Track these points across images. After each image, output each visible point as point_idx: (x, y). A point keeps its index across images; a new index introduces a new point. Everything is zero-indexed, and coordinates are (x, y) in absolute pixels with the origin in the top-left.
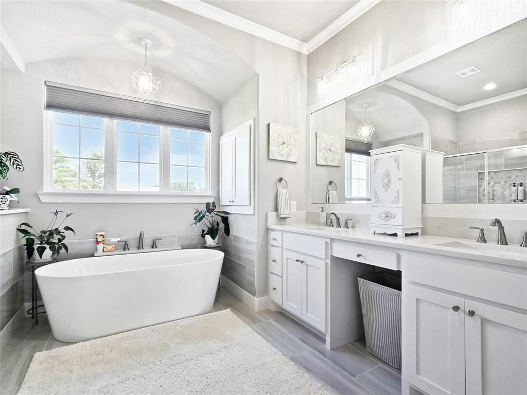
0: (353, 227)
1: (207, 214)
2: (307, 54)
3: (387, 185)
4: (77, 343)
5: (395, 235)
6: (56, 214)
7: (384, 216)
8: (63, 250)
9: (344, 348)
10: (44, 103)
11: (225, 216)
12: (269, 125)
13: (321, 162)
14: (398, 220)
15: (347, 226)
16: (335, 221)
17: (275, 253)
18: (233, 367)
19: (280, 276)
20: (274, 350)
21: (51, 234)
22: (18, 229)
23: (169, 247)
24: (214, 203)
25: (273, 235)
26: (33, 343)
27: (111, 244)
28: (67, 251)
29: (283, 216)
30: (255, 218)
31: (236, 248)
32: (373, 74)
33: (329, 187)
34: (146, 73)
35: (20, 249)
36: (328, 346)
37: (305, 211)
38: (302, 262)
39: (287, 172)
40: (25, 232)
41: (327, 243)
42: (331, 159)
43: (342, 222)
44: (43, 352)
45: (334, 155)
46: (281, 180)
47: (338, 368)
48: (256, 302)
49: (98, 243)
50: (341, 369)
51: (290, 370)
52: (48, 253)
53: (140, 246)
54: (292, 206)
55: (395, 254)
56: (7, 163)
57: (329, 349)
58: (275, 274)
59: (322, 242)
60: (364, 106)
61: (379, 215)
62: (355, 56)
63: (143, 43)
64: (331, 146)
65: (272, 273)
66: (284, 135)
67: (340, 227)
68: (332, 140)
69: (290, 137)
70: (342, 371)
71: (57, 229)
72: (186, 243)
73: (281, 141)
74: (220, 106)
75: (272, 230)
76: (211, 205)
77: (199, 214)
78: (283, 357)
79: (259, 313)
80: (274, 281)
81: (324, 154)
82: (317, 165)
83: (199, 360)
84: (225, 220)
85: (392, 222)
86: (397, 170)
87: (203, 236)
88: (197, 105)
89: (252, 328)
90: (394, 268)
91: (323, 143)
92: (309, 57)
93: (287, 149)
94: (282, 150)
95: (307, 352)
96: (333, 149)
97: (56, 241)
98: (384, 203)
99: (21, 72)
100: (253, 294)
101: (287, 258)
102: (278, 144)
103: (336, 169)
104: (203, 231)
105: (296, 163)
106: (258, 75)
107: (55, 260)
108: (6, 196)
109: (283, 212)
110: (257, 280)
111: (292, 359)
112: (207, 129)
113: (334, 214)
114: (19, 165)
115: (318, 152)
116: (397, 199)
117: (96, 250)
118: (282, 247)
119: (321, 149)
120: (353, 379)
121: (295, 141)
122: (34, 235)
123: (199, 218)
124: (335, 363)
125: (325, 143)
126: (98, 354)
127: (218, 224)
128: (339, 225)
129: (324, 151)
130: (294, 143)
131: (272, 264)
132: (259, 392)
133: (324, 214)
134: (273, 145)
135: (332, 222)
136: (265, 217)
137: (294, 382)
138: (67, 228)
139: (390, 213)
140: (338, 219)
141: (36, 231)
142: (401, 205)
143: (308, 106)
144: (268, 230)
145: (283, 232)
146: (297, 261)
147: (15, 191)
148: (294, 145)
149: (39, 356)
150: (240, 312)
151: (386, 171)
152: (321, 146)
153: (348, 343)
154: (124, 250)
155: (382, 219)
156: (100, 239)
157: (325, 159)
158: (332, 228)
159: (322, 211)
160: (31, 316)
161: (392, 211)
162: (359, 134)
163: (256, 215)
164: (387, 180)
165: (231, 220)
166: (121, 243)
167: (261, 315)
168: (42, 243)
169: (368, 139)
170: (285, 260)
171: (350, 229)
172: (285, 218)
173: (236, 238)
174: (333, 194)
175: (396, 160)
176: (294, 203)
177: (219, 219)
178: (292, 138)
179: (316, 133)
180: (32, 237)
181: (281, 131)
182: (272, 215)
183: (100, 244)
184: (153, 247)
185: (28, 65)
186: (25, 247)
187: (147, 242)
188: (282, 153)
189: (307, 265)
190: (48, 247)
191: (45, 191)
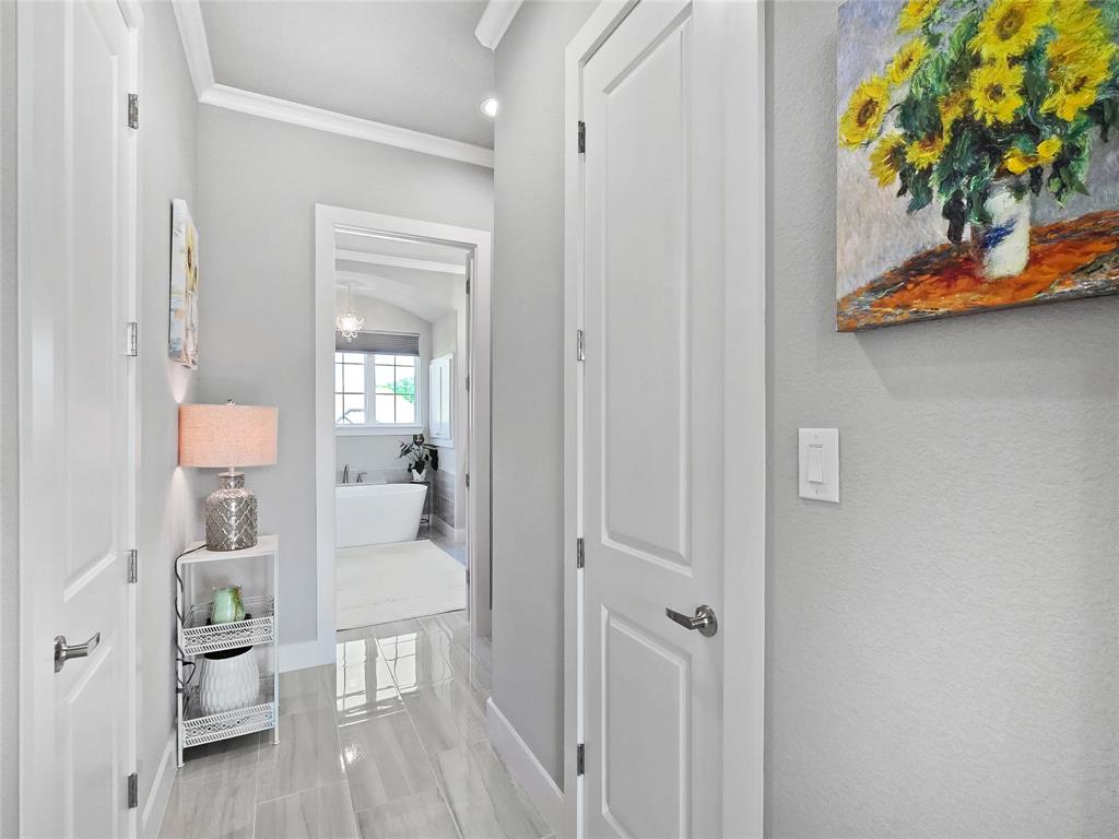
1: (414, 446)
11: (432, 448)
23: (377, 481)
24: (421, 435)
30: (455, 451)
31: (443, 482)
34: (350, 314)
48: (455, 534)
53: (345, 479)
72: (394, 478)
74: (429, 326)
76: (419, 437)
77: (404, 448)
79: (457, 543)
84: (434, 453)
87: (410, 470)
88: (404, 329)
100: (453, 526)
104: (410, 465)
110: (456, 513)
112: (416, 353)
123: (406, 451)
127: (427, 458)
163: (456, 448)
165: (441, 453)
177: (427, 452)
184: (358, 481)
187: (352, 476)
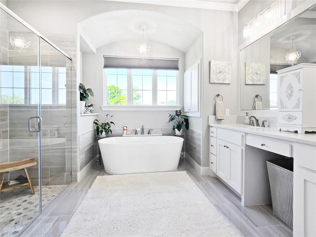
0: (269, 126)
1: (176, 116)
2: (238, 11)
3: (290, 95)
4: (112, 175)
5: (296, 132)
6: (107, 115)
7: (287, 117)
8: (110, 132)
9: (256, 208)
10: (103, 66)
11: (186, 118)
12: (210, 62)
13: (249, 82)
14: (299, 121)
15: (263, 125)
16: (255, 122)
17: (213, 141)
18: (179, 202)
19: (215, 155)
20: (206, 198)
21: (106, 125)
22: (94, 122)
23: (157, 134)
24: (180, 111)
25: (212, 129)
26: (98, 172)
27: (130, 131)
28: (111, 133)
29: (219, 118)
30: (201, 119)
31: (192, 137)
32: (285, 14)
33: (256, 99)
34: (143, 44)
35: (94, 131)
36: (243, 204)
37: (236, 116)
38: (227, 147)
39: (222, 90)
40: (96, 123)
41: (242, 136)
42: (257, 79)
43: (260, 123)
44: (100, 176)
45: (260, 77)
46: (218, 95)
47: (246, 218)
48: (202, 170)
49: (124, 130)
50: (248, 219)
51: (213, 211)
52: (104, 133)
53: (142, 133)
54: (226, 112)
55: (289, 145)
56: (88, 94)
57: (244, 205)
58: (213, 154)
59: (240, 135)
60: (292, 38)
61: (283, 117)
62: (270, 4)
63: (141, 28)
64: (257, 71)
65: (211, 153)
66: (220, 67)
67: (259, 126)
68: (258, 66)
69: (225, 68)
70: (249, 221)
71: (108, 122)
72: (166, 133)
73: (218, 71)
74: (184, 54)
75: (212, 127)
76: (178, 112)
77: (171, 117)
78: (209, 203)
79: (203, 176)
80: (212, 158)
81: (251, 77)
82: (245, 84)
83: (162, 194)
84: (187, 120)
85: (294, 122)
86: (298, 83)
87: (174, 129)
88: (170, 56)
89: (196, 184)
90: (288, 155)
91: (250, 69)
92: (240, 13)
93: (223, 75)
94: (220, 76)
95: (227, 204)
96: (259, 72)
97: (107, 128)
98: (288, 108)
99: (95, 53)
100: (200, 165)
101: (219, 145)
102: (216, 73)
103: (262, 87)
104: (174, 126)
105: (230, 84)
106: (203, 32)
107: (107, 137)
108: (89, 108)
109: (219, 116)
110: (202, 156)
111: (215, 206)
112: (177, 69)
113: (253, 117)
114: (92, 94)
115: (246, 76)
116: (297, 106)
117: (124, 133)
118: (217, 137)
119: (249, 74)
120: (256, 228)
121: (228, 70)
122: (99, 125)
123: (172, 119)
124: (245, 215)
125: (252, 69)
126: (119, 182)
127: (182, 123)
128: (258, 125)
129: (251, 75)
130: (228, 71)
131: (211, 147)
132: (189, 218)
133: (247, 117)
134: (213, 74)
135: (253, 123)
136: (207, 118)
137: (213, 218)
138: (112, 123)
139: (292, 115)
140: (257, 121)
141: (100, 123)
142: (301, 109)
143: (238, 46)
144: (209, 127)
145: (217, 128)
146: (225, 146)
147: (92, 105)
148: (228, 73)
149: (99, 177)
150: (192, 174)
151: (289, 85)
152: (249, 72)
153: (260, 205)
154: (135, 134)
155: (286, 120)
156: (125, 128)
157: (252, 80)
158: (253, 126)
159: (247, 115)
160: (99, 160)
161: (294, 114)
162: (287, 59)
163: (202, 117)
164: (290, 91)
165: (190, 120)
166: (134, 131)
167: (204, 178)
168: (102, 129)
169: (295, 62)
170: (218, 145)
171: (266, 128)
172: (221, 120)
173: (192, 131)
174: (258, 103)
175: (298, 76)
176: (228, 110)
177: (183, 120)
178: (227, 68)
179: (245, 63)
180: (99, 126)
181: (219, 65)
182: (212, 118)
183: (125, 131)
184: (148, 134)
185: (97, 50)
186: (96, 130)
187: (146, 131)
188: (219, 78)
189: (230, 150)
190: (104, 130)
191: (104, 105)
